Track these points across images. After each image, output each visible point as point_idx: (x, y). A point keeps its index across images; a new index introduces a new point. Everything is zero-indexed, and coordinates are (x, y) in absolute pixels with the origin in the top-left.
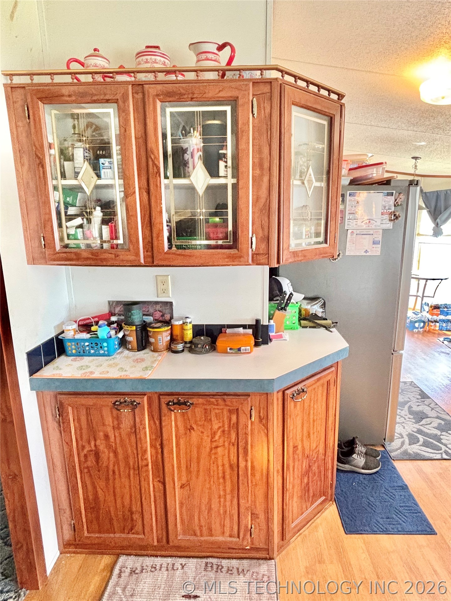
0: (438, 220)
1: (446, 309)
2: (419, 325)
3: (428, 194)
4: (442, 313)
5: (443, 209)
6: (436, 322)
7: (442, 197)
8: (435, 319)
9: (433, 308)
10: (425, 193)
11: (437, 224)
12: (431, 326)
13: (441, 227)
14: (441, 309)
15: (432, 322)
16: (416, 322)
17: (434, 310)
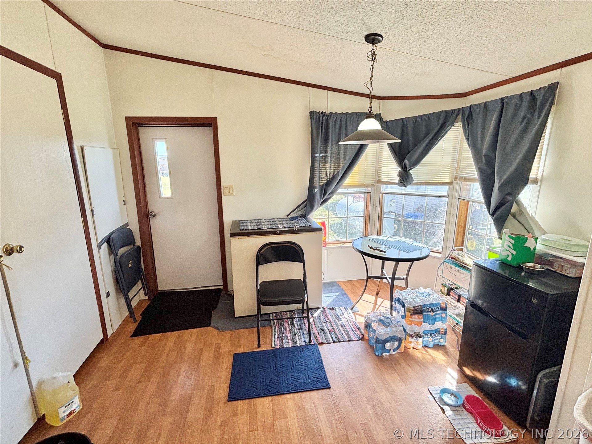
0: (406, 161)
1: (432, 314)
2: (391, 346)
3: (389, 124)
4: (427, 319)
5: (411, 146)
6: (418, 336)
7: (410, 128)
8: (417, 332)
9: (412, 312)
10: (386, 121)
11: (405, 167)
12: (410, 342)
13: (410, 171)
14: (425, 313)
15: (411, 336)
16: (386, 341)
17: (413, 316)
